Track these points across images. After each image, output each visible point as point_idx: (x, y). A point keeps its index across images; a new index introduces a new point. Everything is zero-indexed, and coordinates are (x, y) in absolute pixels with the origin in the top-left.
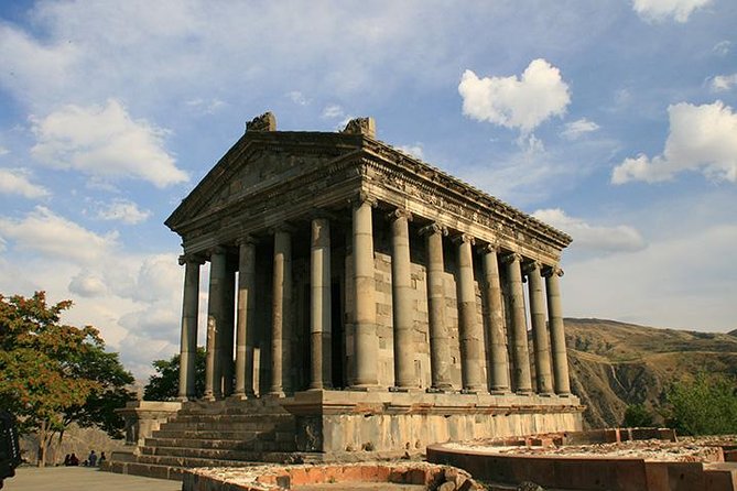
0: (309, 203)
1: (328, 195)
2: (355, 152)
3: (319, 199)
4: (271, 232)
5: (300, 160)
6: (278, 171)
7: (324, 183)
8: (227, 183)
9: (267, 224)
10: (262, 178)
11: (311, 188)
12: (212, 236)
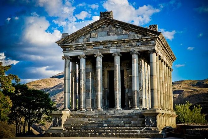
0: (132, 48)
1: (140, 47)
2: (155, 37)
3: (136, 48)
4: (113, 55)
5: (128, 33)
6: (116, 34)
7: (140, 43)
8: (89, 32)
9: (111, 52)
10: (108, 34)
11: (134, 44)
12: (82, 51)
